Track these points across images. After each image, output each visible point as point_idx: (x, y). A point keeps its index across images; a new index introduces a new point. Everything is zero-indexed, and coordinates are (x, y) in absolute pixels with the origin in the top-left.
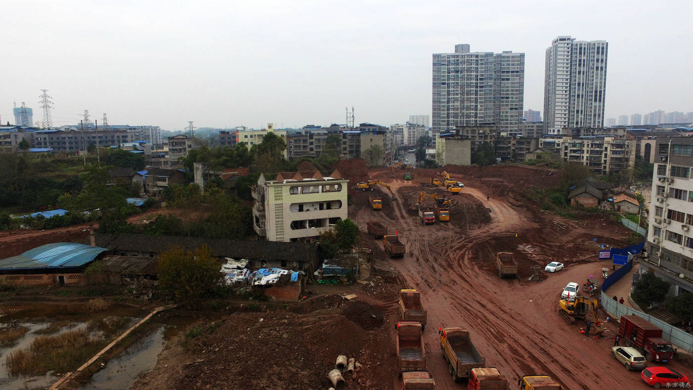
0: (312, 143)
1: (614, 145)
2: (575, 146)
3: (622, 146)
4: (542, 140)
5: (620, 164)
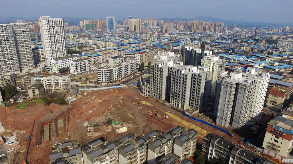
1: (62, 80)
2: (48, 80)
3: (65, 80)
4: (35, 79)
5: (66, 87)
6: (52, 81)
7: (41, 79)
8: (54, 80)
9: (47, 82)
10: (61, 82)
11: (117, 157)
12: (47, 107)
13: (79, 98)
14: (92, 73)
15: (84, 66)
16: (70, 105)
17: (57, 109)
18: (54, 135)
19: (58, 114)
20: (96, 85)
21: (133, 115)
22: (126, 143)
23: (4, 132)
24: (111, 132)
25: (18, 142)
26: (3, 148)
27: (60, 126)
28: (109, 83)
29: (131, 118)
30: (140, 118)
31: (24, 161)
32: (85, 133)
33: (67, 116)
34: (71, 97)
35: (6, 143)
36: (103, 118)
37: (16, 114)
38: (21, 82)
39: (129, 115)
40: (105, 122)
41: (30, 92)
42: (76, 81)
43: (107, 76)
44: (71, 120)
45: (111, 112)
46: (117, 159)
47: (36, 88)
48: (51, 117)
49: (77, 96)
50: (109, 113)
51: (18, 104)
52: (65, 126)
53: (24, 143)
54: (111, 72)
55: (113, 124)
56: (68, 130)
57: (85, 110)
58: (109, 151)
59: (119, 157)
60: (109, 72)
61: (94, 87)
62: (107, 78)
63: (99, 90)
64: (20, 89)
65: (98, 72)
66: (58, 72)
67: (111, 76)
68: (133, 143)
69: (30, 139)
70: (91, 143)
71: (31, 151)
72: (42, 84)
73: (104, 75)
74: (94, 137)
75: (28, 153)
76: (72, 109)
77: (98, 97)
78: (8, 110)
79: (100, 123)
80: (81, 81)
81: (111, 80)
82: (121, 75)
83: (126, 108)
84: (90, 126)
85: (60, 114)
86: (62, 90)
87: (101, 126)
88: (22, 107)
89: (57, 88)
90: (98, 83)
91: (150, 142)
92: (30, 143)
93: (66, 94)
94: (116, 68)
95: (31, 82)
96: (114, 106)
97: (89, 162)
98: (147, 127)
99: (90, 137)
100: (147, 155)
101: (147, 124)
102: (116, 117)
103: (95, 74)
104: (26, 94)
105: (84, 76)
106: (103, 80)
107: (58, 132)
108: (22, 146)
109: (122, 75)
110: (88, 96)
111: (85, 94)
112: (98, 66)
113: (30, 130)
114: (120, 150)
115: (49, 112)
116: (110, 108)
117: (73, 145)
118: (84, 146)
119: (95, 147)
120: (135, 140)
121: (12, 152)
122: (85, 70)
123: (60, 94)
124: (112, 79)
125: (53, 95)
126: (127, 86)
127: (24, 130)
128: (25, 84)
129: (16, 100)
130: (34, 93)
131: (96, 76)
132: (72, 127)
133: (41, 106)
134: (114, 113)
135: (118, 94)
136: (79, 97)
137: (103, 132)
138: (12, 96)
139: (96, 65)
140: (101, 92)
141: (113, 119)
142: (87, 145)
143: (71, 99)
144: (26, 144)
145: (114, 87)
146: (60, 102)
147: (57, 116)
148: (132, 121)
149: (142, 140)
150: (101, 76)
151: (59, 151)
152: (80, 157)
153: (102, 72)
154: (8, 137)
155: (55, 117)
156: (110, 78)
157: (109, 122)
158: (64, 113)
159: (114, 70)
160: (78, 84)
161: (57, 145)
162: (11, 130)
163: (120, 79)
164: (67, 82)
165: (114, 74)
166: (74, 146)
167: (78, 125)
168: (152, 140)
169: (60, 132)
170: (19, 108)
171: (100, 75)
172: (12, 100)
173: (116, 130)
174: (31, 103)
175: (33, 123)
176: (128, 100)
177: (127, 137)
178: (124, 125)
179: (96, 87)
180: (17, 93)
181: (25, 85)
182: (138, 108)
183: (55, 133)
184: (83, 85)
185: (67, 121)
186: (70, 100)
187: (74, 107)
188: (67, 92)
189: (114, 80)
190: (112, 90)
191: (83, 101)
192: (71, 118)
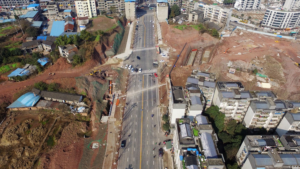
0: (106, 4)
1: (223, 12)
2: (210, 9)
3: (226, 13)
4: (199, 4)
5: (224, 20)
6: (213, 11)
7: (204, 6)
8: (215, 10)
9: (208, 10)
10: (221, 14)
11: (247, 108)
12: (200, 35)
13: (233, 36)
14: (258, 12)
15: (252, 3)
16: (222, 40)
17: (208, 39)
18: (198, 63)
19: (208, 45)
20: (257, 28)
21: (286, 74)
22: (262, 99)
23: (162, 45)
24: (251, 82)
25: (168, 57)
26: (158, 57)
27: (205, 57)
28: (273, 29)
29: (281, 78)
30: (293, 81)
31: (168, 74)
32: (225, 72)
33: (215, 50)
34: (225, 33)
35: (160, 54)
36: (250, 65)
37: (174, 33)
38: (185, 5)
39: (280, 72)
40: (250, 70)
41: (190, 16)
42: (237, 17)
43: (275, 21)
44: (217, 55)
45: (261, 62)
46: (245, 110)
47: (196, 14)
48: (201, 45)
49: (231, 33)
50: (259, 62)
51: (178, 25)
52: (209, 58)
53: (172, 60)
54: (282, 16)
55: (257, 75)
56: (211, 63)
57: (234, 50)
58: (241, 99)
59: (248, 109)
60: (280, 16)
61: (254, 29)
62: (274, 23)
63: (258, 34)
64: (183, 11)
65: (266, 13)
66: (222, 2)
67: (280, 21)
68: (270, 103)
69: (177, 58)
70: (227, 83)
71: (175, 69)
72: (203, 11)
73: (271, 18)
74: (233, 80)
75: (172, 69)
76: (222, 44)
77: (254, 42)
78: (169, 28)
79: (244, 69)
80: (242, 18)
81: (278, 26)
82: (294, 24)
83: (280, 64)
84: (232, 68)
85: (209, 45)
86: (220, 22)
87: (244, 72)
88: (180, 28)
89: (215, 19)
90: (260, 26)
91: (291, 111)
92: (176, 62)
93: (222, 28)
94: (291, 13)
95: (194, 6)
96: (267, 57)
97: (218, 99)
98: (296, 95)
99: (228, 77)
100: (280, 122)
101: (297, 92)
102: (264, 69)
103: (260, 14)
104: (186, 17)
105: (247, 14)
106: (267, 24)
107: (202, 62)
108: (170, 61)
109: (296, 23)
110: (244, 37)
111: (242, 33)
112: (269, 5)
113: (180, 50)
114: (252, 103)
115: (201, 41)
116: (261, 58)
117: (210, 78)
118: (220, 83)
119: (229, 88)
120: (274, 101)
121: (163, 63)
122: (251, 7)
123: (217, 26)
124: (280, 25)
125: (209, 26)
126: (296, 39)
127: (176, 49)
128: (189, 7)
129: (177, 20)
130: (193, 18)
131: (261, 17)
132: (215, 62)
133: (195, 33)
134: (263, 65)
135: (278, 45)
136: (234, 34)
137: (243, 78)
138: (176, 16)
139: (266, 4)
140: (259, 37)
141: (260, 70)
142: (223, 84)
143: (225, 34)
144: (174, 61)
145: (277, 36)
146: (214, 34)
147: (206, 46)
148: (280, 80)
149: (283, 105)
150: (267, 19)
151: (196, 78)
152: (212, 91)
153: (271, 14)
154: (163, 50)
155: (204, 47)
156: (277, 24)
157: (254, 72)
158: (213, 45)
159: (287, 15)
160: (238, 20)
161: (197, 72)
162: (167, 45)
163: (291, 28)
164: (227, 15)
165: (285, 20)
166: (211, 80)
167: (222, 62)
168: (294, 110)
169: (203, 62)
170: (177, 28)
171: (267, 16)
172: (174, 20)
173: (258, 83)
174: (188, 27)
175: (184, 45)
176: (287, 56)
177: (266, 95)
178: (268, 81)
179: (256, 29)
180: (180, 14)
181: (188, 9)
182: (297, 70)
183: (199, 61)
184: (242, 23)
185: (213, 54)
186: (223, 35)
187: (225, 44)
188: (223, 26)
189: (282, 27)
190: (273, 38)
191: (236, 40)
192: (217, 53)
